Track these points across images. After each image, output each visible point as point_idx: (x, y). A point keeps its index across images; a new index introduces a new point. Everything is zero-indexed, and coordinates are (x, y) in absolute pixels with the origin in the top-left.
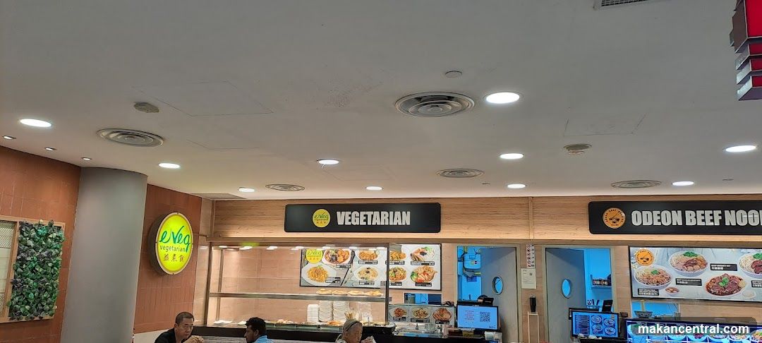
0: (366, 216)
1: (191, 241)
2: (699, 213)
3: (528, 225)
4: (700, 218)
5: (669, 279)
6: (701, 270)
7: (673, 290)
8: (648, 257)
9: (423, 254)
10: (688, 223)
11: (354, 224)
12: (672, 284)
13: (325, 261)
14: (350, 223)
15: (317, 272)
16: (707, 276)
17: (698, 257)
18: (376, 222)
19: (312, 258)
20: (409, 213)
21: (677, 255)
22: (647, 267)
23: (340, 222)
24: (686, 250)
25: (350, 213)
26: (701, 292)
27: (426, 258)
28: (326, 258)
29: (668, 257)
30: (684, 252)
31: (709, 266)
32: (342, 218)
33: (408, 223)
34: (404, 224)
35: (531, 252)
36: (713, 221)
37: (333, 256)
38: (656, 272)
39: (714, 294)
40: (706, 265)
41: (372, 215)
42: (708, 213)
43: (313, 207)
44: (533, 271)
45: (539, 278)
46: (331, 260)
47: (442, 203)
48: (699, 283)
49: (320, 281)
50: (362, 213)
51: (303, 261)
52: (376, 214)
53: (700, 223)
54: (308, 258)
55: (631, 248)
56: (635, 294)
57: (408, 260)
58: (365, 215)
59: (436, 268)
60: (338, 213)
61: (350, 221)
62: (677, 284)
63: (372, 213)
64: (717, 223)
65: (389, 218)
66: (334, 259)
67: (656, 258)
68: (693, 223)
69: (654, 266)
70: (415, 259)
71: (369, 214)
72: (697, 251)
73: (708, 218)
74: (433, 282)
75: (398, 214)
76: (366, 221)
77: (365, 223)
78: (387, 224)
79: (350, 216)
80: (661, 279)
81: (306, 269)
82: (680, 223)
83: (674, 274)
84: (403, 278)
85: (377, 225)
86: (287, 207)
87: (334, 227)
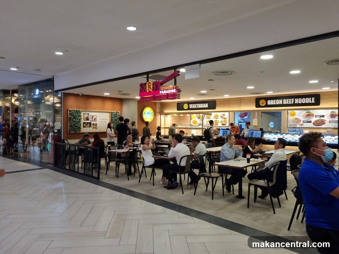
1: (153, 114)
2: (288, 100)
3: (239, 106)
4: (288, 101)
5: (300, 121)
6: (312, 118)
7: (302, 125)
8: (294, 114)
9: (224, 115)
10: (284, 103)
12: (301, 123)
13: (197, 119)
15: (195, 122)
16: (314, 119)
17: (311, 113)
21: (304, 113)
22: (294, 117)
24: (307, 111)
26: (311, 125)
27: (225, 117)
28: (197, 117)
29: (301, 113)
30: (306, 112)
31: (315, 116)
33: (207, 107)
35: (256, 113)
36: (291, 102)
38: (296, 119)
39: (316, 125)
40: (313, 116)
42: (290, 100)
43: (184, 103)
44: (257, 120)
45: (258, 122)
47: (216, 100)
48: (310, 122)
49: (195, 124)
50: (196, 104)
51: (191, 119)
52: (199, 104)
53: (288, 103)
54: (192, 118)
55: (288, 111)
56: (289, 126)
57: (220, 117)
59: (228, 120)
60: (190, 105)
61: (193, 107)
62: (303, 122)
64: (293, 103)
65: (202, 106)
66: (199, 118)
67: (297, 114)
68: (285, 103)
69: (296, 117)
70: (222, 117)
71: (197, 104)
72: (311, 111)
73: (290, 101)
74: (226, 124)
79: (193, 105)
80: (298, 120)
81: (192, 121)
82: (282, 103)
83: (302, 119)
84: (218, 123)
85: (199, 108)
86: (178, 103)
87: (189, 109)
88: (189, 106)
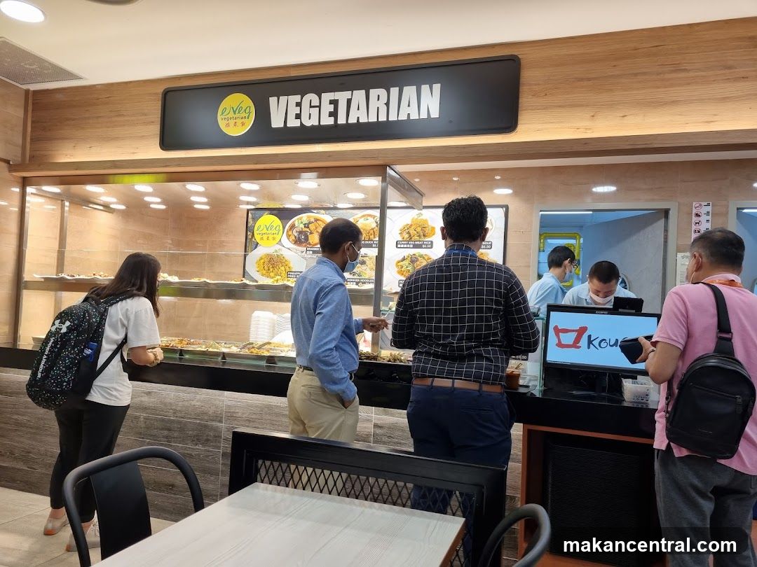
0: (335, 103)
11: (308, 123)
13: (287, 243)
14: (297, 123)
15: (273, 262)
18: (359, 115)
19: (265, 237)
20: (437, 87)
23: (277, 122)
25: (297, 98)
28: (288, 236)
32: (282, 112)
33: (435, 114)
34: (424, 115)
35: (704, 218)
37: (300, 232)
41: (349, 101)
43: (218, 87)
46: (298, 241)
47: (525, 55)
50: (327, 97)
51: (249, 243)
52: (359, 95)
54: (257, 237)
58: (331, 102)
60: (273, 100)
61: (298, 116)
63: (347, 94)
65: (387, 104)
66: (302, 240)
71: (342, 96)
75: (410, 91)
76: (334, 114)
77: (331, 121)
78: (383, 118)
79: (299, 104)
81: (255, 255)
85: (359, 124)
86: (166, 93)
87: (263, 133)
88: (263, 114)
